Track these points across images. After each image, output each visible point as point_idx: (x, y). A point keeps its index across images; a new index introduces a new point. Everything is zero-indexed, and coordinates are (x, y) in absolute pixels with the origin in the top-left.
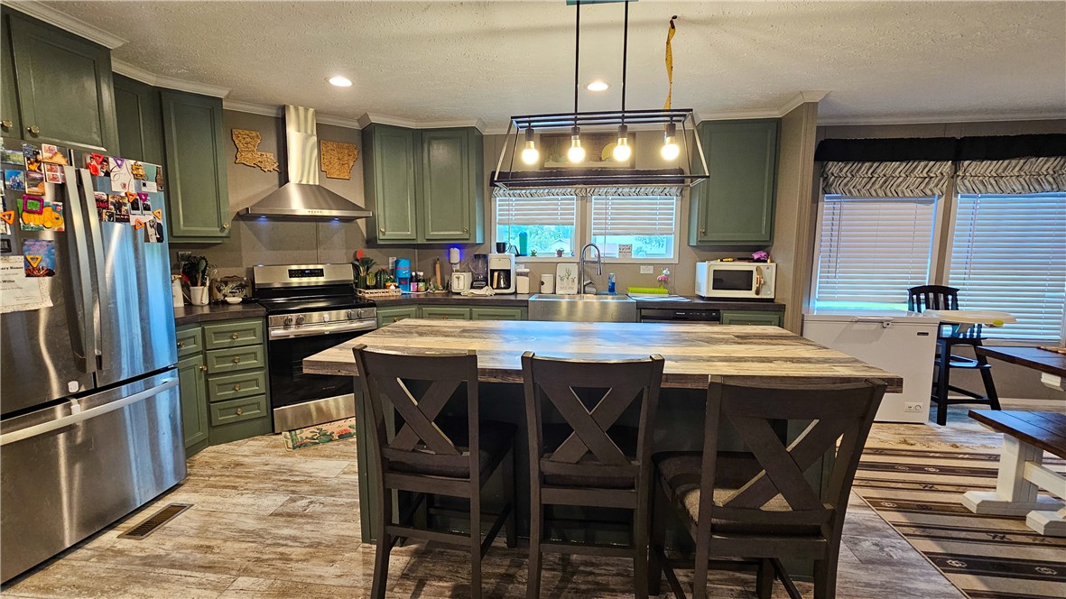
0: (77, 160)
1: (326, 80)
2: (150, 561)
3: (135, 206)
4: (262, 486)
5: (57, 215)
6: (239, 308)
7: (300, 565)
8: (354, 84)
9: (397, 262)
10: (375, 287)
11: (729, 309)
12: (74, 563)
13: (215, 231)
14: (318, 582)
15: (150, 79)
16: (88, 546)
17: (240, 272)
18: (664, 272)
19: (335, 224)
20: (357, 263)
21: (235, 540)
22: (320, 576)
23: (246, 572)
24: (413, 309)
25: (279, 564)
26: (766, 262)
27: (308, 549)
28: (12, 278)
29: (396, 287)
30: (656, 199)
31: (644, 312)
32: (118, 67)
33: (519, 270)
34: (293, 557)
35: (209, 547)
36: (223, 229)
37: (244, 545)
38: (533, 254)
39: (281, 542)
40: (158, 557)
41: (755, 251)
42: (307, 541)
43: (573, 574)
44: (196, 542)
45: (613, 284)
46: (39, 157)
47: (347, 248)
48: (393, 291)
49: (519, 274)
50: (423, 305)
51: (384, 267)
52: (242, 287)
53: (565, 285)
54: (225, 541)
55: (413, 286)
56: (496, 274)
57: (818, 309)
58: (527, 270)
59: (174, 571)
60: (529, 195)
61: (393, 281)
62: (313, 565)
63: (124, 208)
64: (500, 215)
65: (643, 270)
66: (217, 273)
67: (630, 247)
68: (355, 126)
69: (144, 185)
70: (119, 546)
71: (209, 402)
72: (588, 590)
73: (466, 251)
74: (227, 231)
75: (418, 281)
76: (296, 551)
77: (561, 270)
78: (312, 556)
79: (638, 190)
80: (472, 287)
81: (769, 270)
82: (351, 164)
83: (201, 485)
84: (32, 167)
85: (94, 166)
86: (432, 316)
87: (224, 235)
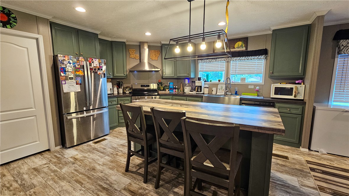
0: (86, 60)
1: (145, 34)
2: (94, 149)
3: (99, 69)
4: (123, 138)
5: (82, 72)
6: (128, 94)
7: (119, 157)
8: (152, 34)
9: (170, 83)
10: (163, 90)
11: (278, 102)
12: (83, 146)
13: (122, 75)
14: (120, 161)
15: (110, 39)
16: (87, 143)
17: (130, 85)
18: (257, 88)
19: (154, 73)
20: (158, 83)
21: (111, 148)
22: (121, 160)
23: (108, 155)
24: (170, 97)
25: (115, 155)
26: (301, 84)
27: (123, 154)
28: (74, 85)
29: (168, 90)
30: (256, 61)
31: (243, 102)
32: (100, 37)
33: (205, 86)
34: (119, 155)
35: (105, 149)
36: (124, 75)
37: (112, 150)
38: (211, 81)
39: (119, 151)
40: (96, 148)
41: (297, 80)
42: (124, 152)
43: (180, 177)
44: (104, 147)
45: (236, 91)
46: (79, 60)
47: (157, 79)
48: (167, 91)
49: (205, 87)
50: (174, 96)
51: (166, 85)
52: (130, 89)
53: (220, 91)
54: (109, 148)
55: (174, 90)
56: (197, 87)
57: (333, 106)
58: (208, 86)
59: (96, 152)
60: (209, 62)
61: (168, 89)
62: (121, 158)
63: (96, 70)
64: (200, 69)
65: (250, 87)
66: (125, 85)
67: (245, 79)
68: (160, 45)
69: (101, 64)
70: (91, 145)
71: (118, 117)
72: (181, 183)
73: (190, 80)
74: (125, 75)
75: (176, 89)
76: (120, 154)
77: (219, 86)
78: (122, 155)
79: (248, 58)
80: (191, 91)
81: (301, 88)
82: (158, 56)
83: (112, 135)
84: (78, 62)
85: (90, 61)
86: (176, 99)
87: (125, 76)
